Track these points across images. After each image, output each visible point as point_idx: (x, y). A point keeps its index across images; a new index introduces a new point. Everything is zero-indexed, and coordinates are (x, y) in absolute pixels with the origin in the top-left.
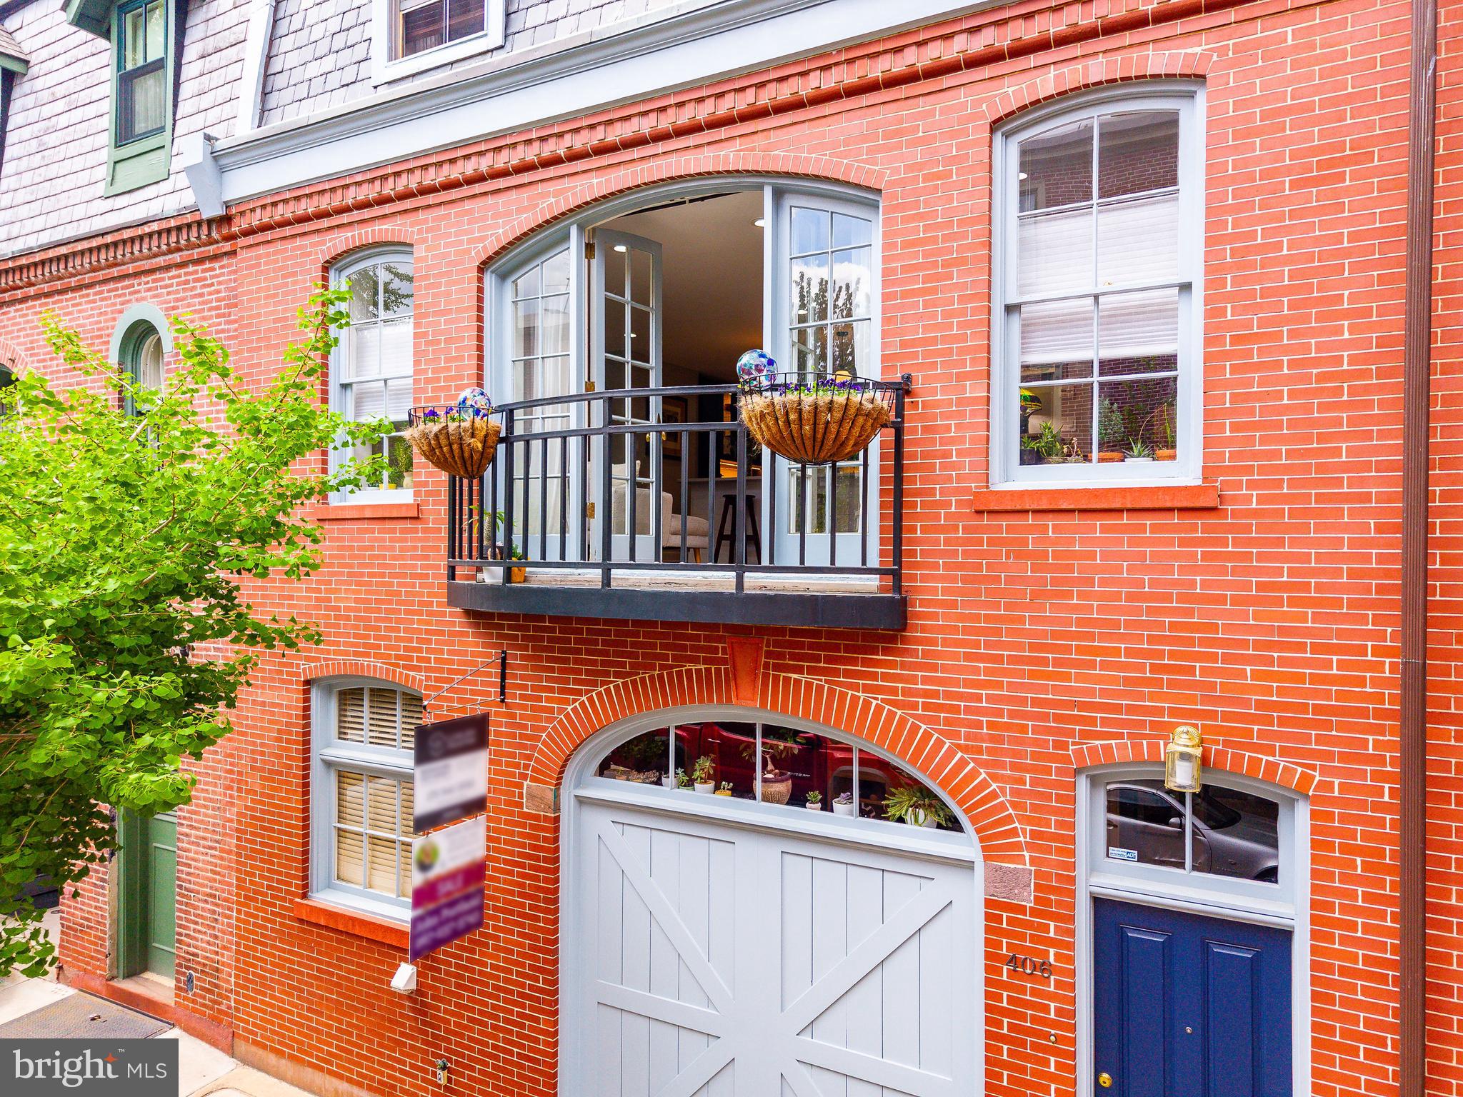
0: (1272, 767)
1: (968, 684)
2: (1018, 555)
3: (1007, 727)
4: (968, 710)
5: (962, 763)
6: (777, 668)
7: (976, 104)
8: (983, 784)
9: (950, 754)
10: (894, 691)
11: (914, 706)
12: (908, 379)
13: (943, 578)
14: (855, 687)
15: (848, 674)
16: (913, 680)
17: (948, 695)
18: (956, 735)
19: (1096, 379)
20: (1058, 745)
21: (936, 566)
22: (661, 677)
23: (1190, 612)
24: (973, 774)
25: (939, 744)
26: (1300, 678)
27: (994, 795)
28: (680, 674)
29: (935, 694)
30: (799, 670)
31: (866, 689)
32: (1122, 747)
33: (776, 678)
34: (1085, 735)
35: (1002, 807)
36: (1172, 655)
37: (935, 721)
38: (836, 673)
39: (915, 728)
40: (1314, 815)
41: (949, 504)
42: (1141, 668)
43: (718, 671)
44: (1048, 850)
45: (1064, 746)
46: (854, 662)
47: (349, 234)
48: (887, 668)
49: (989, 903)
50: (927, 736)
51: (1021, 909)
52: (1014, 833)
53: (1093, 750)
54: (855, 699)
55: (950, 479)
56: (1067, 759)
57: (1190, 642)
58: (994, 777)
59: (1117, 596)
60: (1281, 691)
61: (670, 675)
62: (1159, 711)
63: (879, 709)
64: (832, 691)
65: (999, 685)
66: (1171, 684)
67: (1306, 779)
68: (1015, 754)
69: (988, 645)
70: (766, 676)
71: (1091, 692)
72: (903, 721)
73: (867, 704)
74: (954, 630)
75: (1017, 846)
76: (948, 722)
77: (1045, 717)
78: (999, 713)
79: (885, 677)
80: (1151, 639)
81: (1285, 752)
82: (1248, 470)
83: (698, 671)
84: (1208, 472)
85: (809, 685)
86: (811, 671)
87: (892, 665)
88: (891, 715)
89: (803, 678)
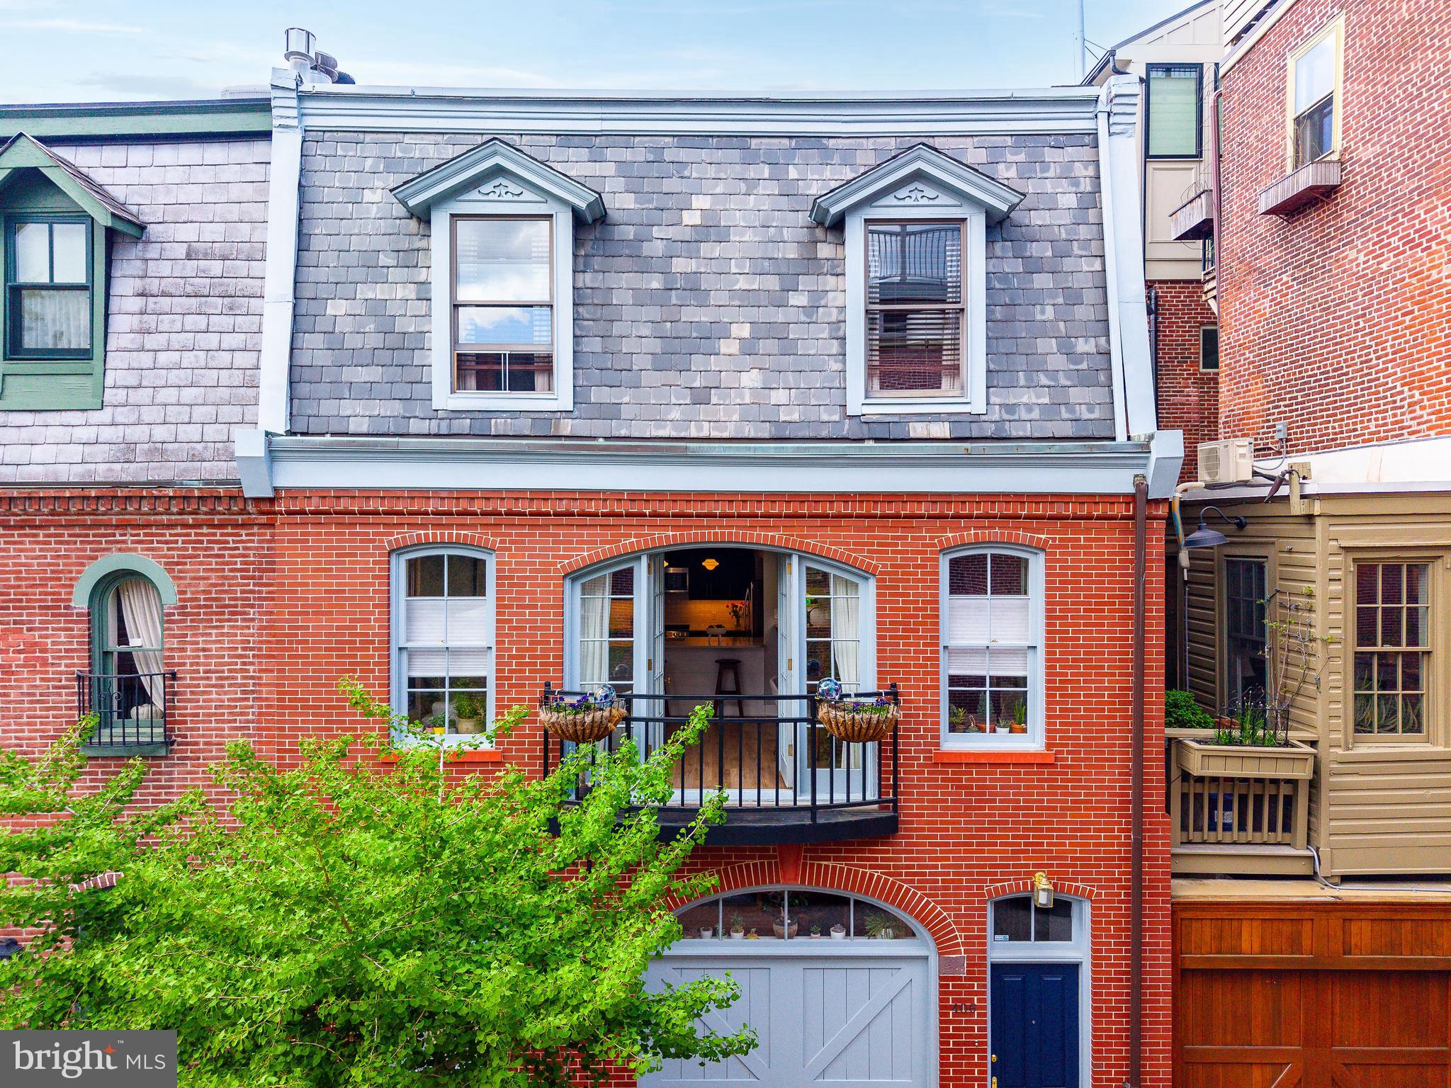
0: (1077, 888)
1: (931, 859)
2: (958, 787)
3: (952, 881)
4: (931, 874)
5: (928, 903)
6: (812, 858)
7: (932, 538)
8: (940, 913)
9: (921, 899)
10: (888, 867)
11: (901, 874)
12: (894, 686)
13: (916, 801)
14: (864, 867)
15: (860, 859)
16: (900, 859)
17: (919, 867)
18: (925, 888)
19: (988, 688)
20: (978, 888)
21: (912, 794)
22: (726, 871)
23: (1042, 815)
24: (934, 908)
25: (915, 894)
26: (1089, 844)
27: (945, 919)
28: (740, 868)
29: (912, 867)
30: (828, 859)
31: (871, 867)
32: (1010, 886)
33: (812, 866)
34: (992, 881)
35: (949, 924)
36: (1034, 837)
37: (912, 881)
38: (852, 859)
39: (900, 887)
40: (1093, 908)
41: (918, 759)
42: (1019, 845)
43: (770, 864)
44: (973, 944)
45: (981, 888)
46: (863, 851)
47: (422, 532)
48: (883, 853)
49: (941, 979)
50: (908, 890)
51: (960, 979)
52: (956, 937)
53: (996, 889)
54: (864, 874)
55: (919, 744)
56: (983, 895)
57: (1042, 830)
58: (945, 909)
59: (1007, 809)
60: (1081, 852)
61: (733, 869)
62: (1027, 866)
63: (879, 878)
64: (849, 871)
65: (947, 859)
66: (1034, 851)
67: (1091, 892)
68: (956, 895)
69: (942, 837)
70: (805, 865)
71: (995, 859)
72: (893, 883)
73: (872, 876)
74: (923, 830)
75: (957, 945)
76: (919, 881)
77: (971, 874)
78: (948, 874)
79: (883, 859)
80: (1024, 829)
81: (1082, 881)
82: (1066, 745)
83: (755, 865)
84: (1049, 746)
85: (834, 868)
86: (836, 859)
87: (887, 852)
88: (886, 880)
89: (831, 864)
